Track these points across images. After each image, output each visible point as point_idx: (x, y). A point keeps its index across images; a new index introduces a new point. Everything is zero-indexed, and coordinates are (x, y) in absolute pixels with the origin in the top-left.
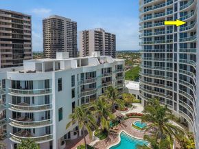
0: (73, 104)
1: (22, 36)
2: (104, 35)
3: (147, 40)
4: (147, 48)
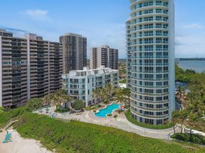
0: (93, 89)
1: (58, 56)
2: (108, 50)
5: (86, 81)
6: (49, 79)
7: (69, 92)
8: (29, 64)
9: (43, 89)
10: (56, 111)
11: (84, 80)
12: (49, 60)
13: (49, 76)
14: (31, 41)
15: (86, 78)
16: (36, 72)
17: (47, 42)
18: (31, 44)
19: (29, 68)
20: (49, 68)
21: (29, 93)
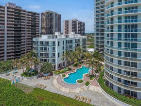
0: (63, 52)
1: (35, 24)
2: (77, 23)
3: (97, 27)
4: (97, 30)
5: (56, 44)
6: (26, 43)
7: (39, 55)
8: (6, 29)
9: (20, 52)
10: (22, 75)
11: (54, 43)
12: (26, 27)
13: (26, 40)
14: (8, 8)
15: (56, 40)
16: (13, 37)
17: (25, 11)
18: (8, 11)
19: (6, 32)
20: (26, 34)
21: (6, 55)
